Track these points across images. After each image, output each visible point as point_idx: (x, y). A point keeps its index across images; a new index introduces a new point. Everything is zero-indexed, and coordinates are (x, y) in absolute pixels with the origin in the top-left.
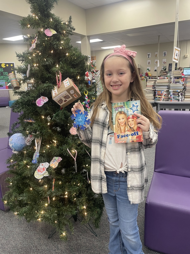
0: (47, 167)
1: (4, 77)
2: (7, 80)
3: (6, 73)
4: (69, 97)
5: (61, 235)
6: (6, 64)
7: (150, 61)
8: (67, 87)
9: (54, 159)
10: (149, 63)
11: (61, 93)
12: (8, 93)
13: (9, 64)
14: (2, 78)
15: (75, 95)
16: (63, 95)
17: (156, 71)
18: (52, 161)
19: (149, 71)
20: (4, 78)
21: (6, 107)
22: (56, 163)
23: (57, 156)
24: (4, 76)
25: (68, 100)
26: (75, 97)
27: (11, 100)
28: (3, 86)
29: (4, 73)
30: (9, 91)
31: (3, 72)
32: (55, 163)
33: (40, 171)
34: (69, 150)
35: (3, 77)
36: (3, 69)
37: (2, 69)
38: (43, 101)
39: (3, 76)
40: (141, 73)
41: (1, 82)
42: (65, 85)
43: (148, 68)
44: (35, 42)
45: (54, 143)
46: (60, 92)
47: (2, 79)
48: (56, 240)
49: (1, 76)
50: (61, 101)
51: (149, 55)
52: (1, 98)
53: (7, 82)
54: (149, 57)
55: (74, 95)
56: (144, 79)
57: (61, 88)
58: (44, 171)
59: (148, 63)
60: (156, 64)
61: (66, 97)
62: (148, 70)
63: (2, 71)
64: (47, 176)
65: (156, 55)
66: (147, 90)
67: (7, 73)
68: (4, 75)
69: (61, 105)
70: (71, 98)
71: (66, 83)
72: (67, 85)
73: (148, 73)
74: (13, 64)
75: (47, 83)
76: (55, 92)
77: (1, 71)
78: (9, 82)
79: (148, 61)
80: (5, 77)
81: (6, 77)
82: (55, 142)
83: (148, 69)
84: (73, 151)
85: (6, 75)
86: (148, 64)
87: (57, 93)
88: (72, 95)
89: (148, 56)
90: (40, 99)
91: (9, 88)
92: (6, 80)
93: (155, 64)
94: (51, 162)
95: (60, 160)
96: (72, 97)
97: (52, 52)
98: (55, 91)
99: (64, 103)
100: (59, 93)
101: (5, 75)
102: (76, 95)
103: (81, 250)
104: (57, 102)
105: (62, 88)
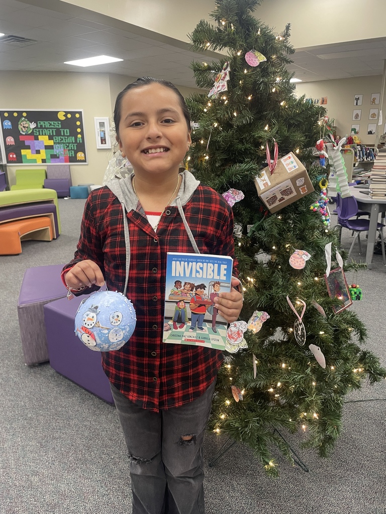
0: (244, 331)
1: (62, 139)
2: (68, 145)
3: (65, 130)
4: (291, 192)
5: (266, 466)
6: (67, 113)
7: (359, 112)
8: (292, 172)
9: (254, 315)
10: (357, 116)
11: (278, 184)
12: (69, 170)
13: (73, 113)
14: (57, 142)
15: (304, 188)
16: (280, 188)
17: (370, 133)
18: (252, 318)
19: (356, 133)
20: (62, 142)
21: (65, 198)
22: (258, 324)
23: (260, 309)
24: (62, 137)
25: (286, 198)
26: (302, 193)
27: (73, 185)
28: (59, 157)
29: (62, 130)
30: (71, 167)
31: (61, 128)
32: (256, 323)
33: (233, 338)
34: (290, 299)
35: (60, 139)
36: (60, 123)
37: (58, 123)
38: (234, 198)
39: (59, 137)
40: (338, 137)
41: (57, 148)
42: (287, 168)
43: (353, 127)
44: (224, 78)
45: (250, 282)
46: (277, 181)
47: (59, 143)
48: (225, 471)
49: (57, 137)
50: (274, 198)
51: (357, 99)
52: (56, 179)
53: (68, 148)
54: (357, 104)
55: (302, 189)
56: (349, 151)
57: (278, 174)
58: (241, 338)
59: (354, 116)
60: (372, 119)
61: (286, 192)
62: (353, 132)
63: (59, 126)
64: (245, 347)
65: (374, 99)
66: (373, 175)
67: (68, 130)
68: (62, 134)
69: (270, 207)
70: (295, 193)
71: (288, 164)
72: (291, 169)
73: (353, 138)
74: (80, 113)
75: (248, 162)
76: (265, 182)
77: (57, 127)
78: (70, 149)
79: (355, 112)
80: (64, 139)
81: (67, 140)
82: (252, 280)
83: (354, 130)
84: (298, 303)
85: (66, 134)
86: (354, 119)
87: (269, 184)
88: (297, 188)
89: (355, 101)
90: (227, 194)
91: (70, 162)
92: (66, 145)
93: (370, 118)
94: (251, 321)
95: (265, 317)
96: (298, 191)
97: (249, 98)
98: (262, 178)
99: (277, 203)
100: (275, 183)
101: (64, 135)
102: (306, 189)
103: (280, 497)
104: (265, 200)
105: (280, 173)
